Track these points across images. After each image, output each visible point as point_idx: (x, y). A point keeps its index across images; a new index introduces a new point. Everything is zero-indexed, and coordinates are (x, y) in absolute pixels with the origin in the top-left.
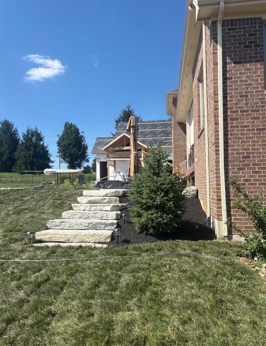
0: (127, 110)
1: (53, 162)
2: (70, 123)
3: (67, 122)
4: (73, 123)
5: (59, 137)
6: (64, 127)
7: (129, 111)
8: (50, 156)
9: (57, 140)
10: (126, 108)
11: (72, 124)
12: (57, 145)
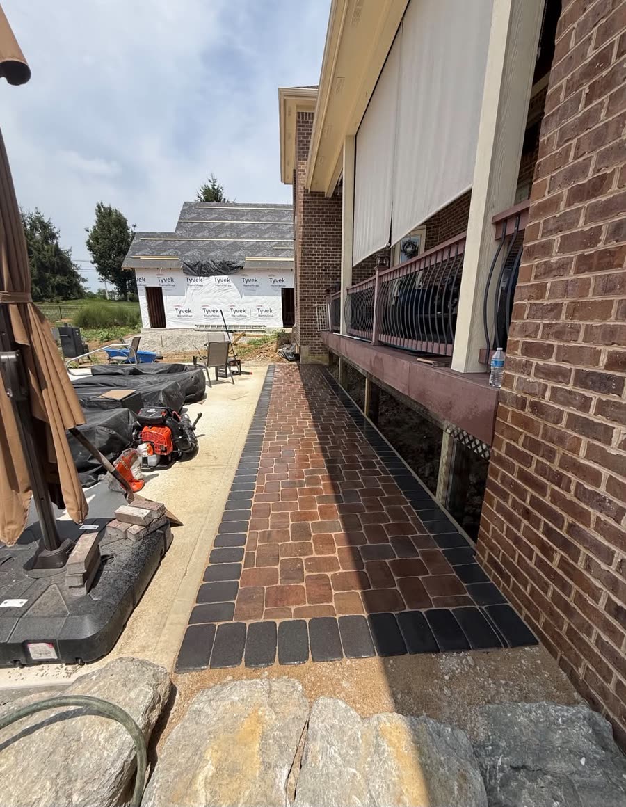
0: (211, 187)
1: (84, 280)
2: (106, 206)
3: (100, 203)
4: (113, 208)
5: (89, 234)
6: (97, 214)
7: (213, 188)
8: (77, 269)
9: (87, 238)
10: (209, 182)
11: (110, 209)
12: (87, 247)
